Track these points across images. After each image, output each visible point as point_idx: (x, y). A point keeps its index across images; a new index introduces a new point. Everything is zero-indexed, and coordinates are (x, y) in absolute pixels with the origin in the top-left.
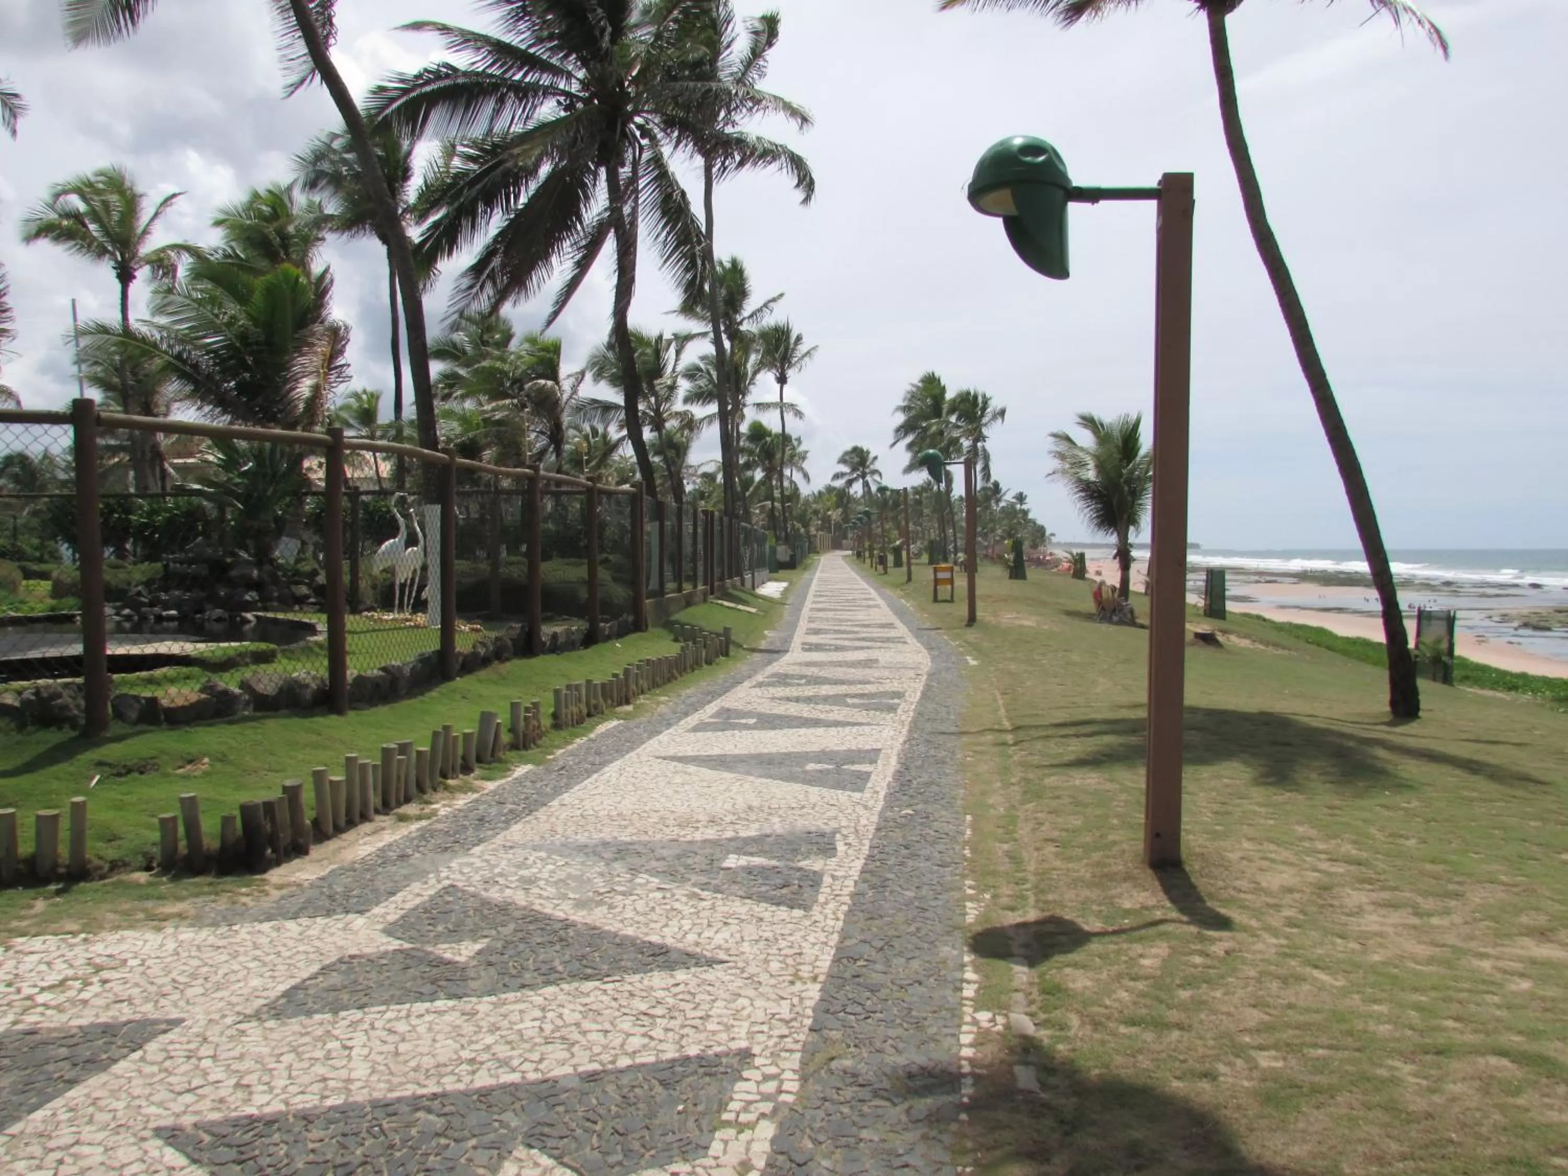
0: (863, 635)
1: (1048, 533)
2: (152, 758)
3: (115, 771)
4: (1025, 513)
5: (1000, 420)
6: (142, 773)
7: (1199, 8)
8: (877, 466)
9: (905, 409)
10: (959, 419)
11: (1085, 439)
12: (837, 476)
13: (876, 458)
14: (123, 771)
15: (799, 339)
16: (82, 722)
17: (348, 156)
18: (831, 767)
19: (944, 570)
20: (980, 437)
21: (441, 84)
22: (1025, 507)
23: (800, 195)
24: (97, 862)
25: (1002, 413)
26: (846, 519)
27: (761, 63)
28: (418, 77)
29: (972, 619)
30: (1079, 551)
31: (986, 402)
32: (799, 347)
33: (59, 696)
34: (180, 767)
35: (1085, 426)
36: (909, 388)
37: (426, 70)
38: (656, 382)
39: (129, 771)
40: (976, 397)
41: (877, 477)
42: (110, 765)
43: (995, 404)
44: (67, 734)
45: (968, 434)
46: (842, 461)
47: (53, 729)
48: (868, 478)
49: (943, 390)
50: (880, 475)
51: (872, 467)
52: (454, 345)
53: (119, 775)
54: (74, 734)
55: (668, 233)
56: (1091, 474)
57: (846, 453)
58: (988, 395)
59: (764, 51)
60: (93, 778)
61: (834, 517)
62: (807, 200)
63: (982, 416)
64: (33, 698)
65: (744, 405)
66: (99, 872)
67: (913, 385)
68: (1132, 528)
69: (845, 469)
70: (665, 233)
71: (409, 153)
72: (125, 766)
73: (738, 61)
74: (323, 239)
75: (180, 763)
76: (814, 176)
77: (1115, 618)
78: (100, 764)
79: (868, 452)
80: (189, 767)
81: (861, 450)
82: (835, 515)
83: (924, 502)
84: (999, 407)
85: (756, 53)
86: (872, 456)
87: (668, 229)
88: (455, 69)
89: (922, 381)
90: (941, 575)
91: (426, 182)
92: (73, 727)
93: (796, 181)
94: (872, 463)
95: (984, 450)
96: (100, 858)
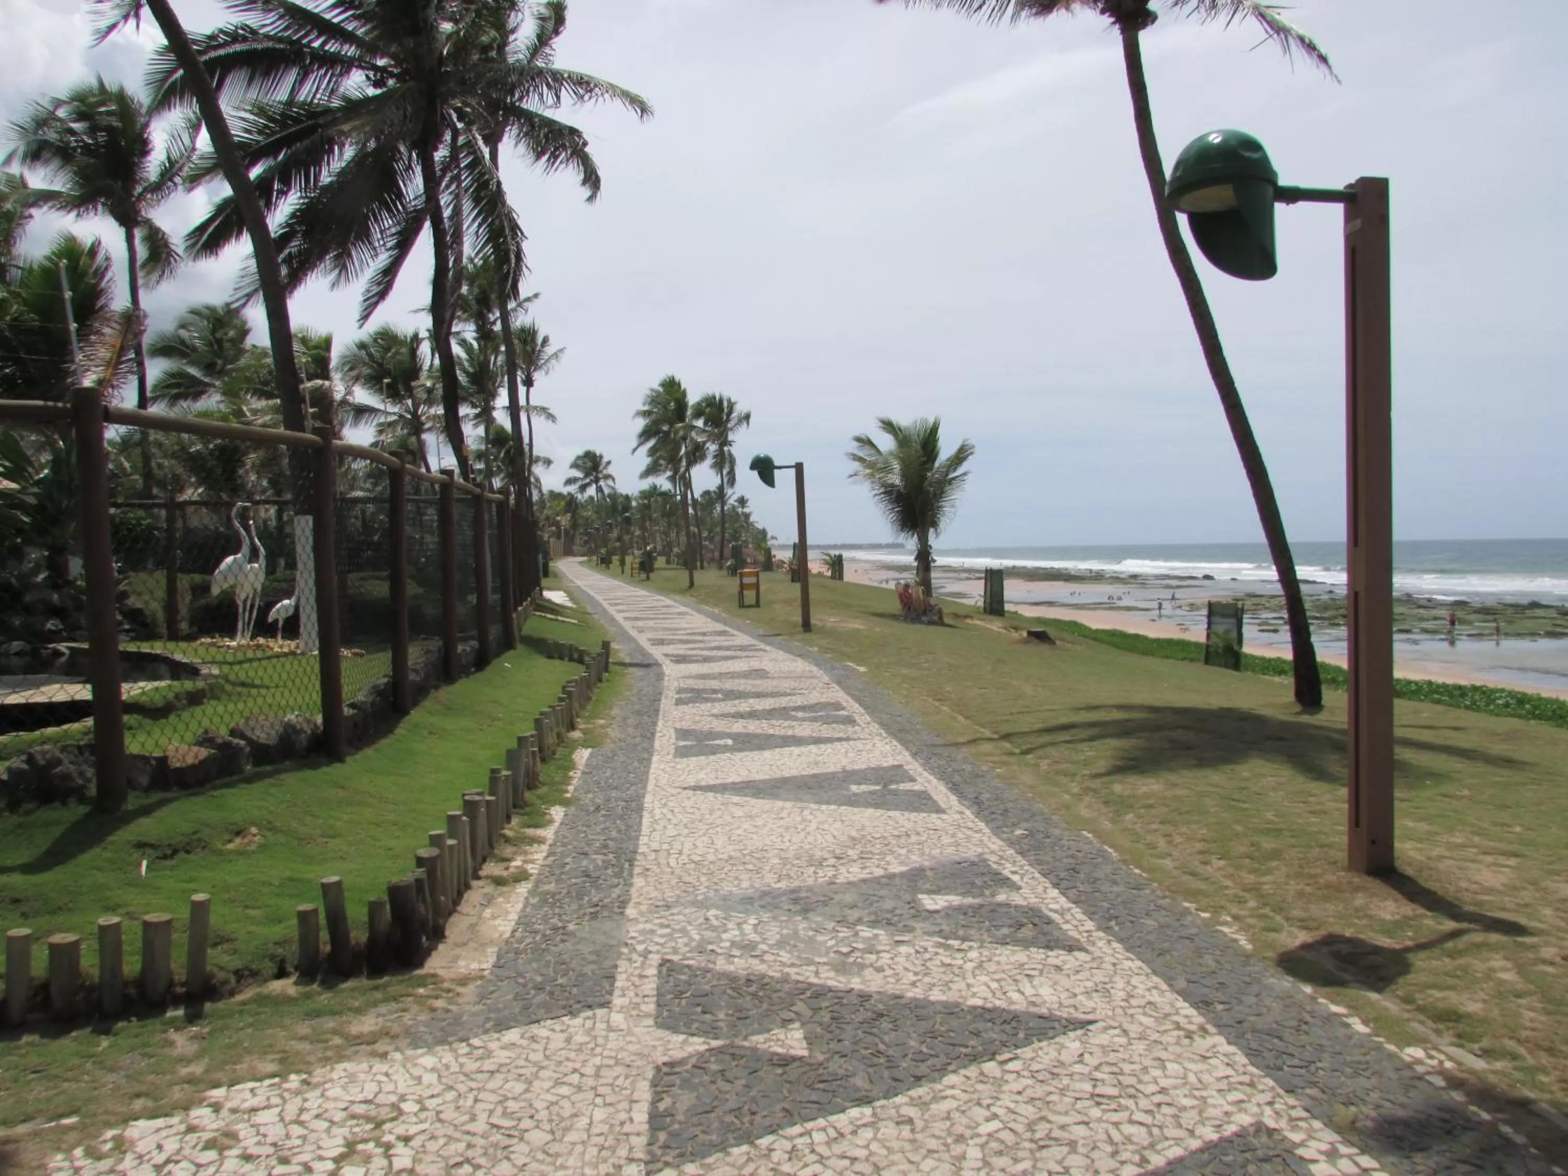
0: (713, 644)
1: (769, 536)
2: (194, 833)
3: (159, 853)
4: (747, 516)
5: (745, 424)
6: (188, 852)
7: (1114, 23)
8: (610, 470)
9: (645, 414)
10: (705, 424)
11: (886, 443)
12: (569, 481)
13: (609, 463)
14: (169, 852)
15: (545, 340)
16: (93, 790)
17: (75, 126)
18: (878, 788)
19: (750, 574)
20: (725, 442)
21: (238, 47)
22: (746, 510)
23: (586, 192)
24: (221, 975)
25: (747, 417)
26: (574, 525)
27: (548, 50)
28: (212, 37)
29: (807, 625)
30: (837, 553)
31: (731, 405)
32: (546, 349)
33: (59, 762)
34: (230, 841)
35: (889, 432)
36: (648, 392)
37: (221, 31)
38: (413, 384)
39: (175, 852)
40: (721, 400)
41: (610, 482)
42: (152, 846)
43: (740, 408)
44: (75, 811)
45: (713, 437)
46: (575, 465)
47: (57, 804)
48: (602, 483)
49: (684, 394)
50: (614, 480)
51: (605, 472)
52: (183, 342)
53: (165, 857)
54: (83, 810)
55: (480, 226)
56: (895, 479)
57: (578, 458)
58: (733, 400)
59: (551, 39)
60: (140, 865)
61: (563, 523)
62: (591, 199)
63: (728, 420)
64: (25, 766)
65: (494, 408)
66: (228, 987)
67: (652, 390)
68: (932, 530)
69: (578, 474)
70: (476, 224)
71: (147, 125)
72: (169, 845)
73: (523, 47)
74: (31, 216)
75: (227, 837)
76: (600, 173)
77: (924, 618)
78: (141, 846)
79: (601, 457)
80: (238, 841)
81: (594, 455)
82: (564, 520)
83: (653, 506)
84: (745, 411)
85: (543, 40)
86: (605, 460)
87: (479, 220)
88: (254, 32)
89: (663, 385)
90: (747, 580)
91: (169, 158)
92: (82, 799)
93: (582, 176)
94: (605, 467)
95: (730, 455)
96: (221, 969)
